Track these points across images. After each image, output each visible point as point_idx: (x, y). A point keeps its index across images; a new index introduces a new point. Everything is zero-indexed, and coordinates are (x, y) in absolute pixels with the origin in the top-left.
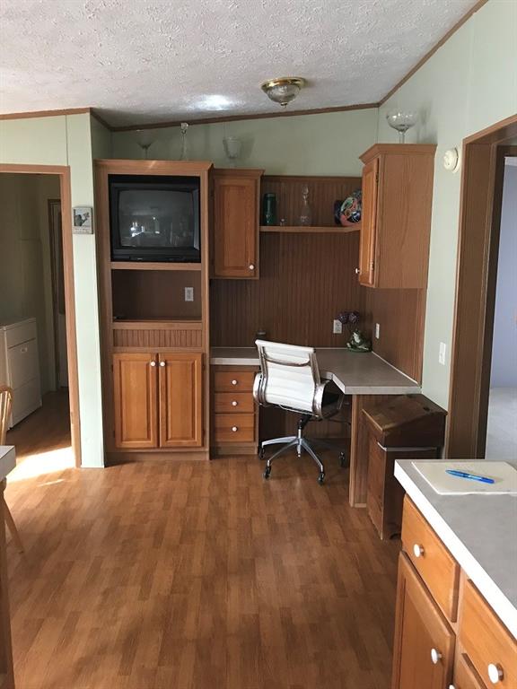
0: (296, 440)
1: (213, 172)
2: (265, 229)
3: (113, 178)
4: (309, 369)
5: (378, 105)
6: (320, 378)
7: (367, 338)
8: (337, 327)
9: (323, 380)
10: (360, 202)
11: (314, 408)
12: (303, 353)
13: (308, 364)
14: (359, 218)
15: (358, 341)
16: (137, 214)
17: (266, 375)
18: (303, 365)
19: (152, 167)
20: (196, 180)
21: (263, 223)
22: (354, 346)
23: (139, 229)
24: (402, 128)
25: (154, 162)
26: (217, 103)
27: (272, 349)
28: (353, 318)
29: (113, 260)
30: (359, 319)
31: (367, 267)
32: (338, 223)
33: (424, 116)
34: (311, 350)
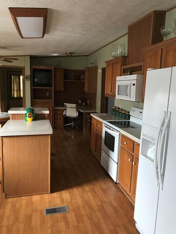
0: (72, 124)
1: (55, 69)
2: (65, 80)
3: (34, 69)
4: (75, 109)
5: (88, 56)
6: (77, 110)
7: (86, 104)
8: (80, 101)
9: (78, 111)
10: (85, 76)
11: (76, 116)
12: (74, 105)
13: (75, 108)
14: (84, 79)
15: (84, 104)
16: (36, 76)
17: (66, 110)
18: (74, 108)
19: (42, 67)
20: (51, 70)
21: (64, 79)
22: (83, 106)
23: (37, 80)
24: (92, 64)
25: (42, 66)
26: (56, 55)
27: (68, 105)
28: (83, 99)
29: (33, 86)
30: (84, 100)
31: (86, 89)
32: (80, 80)
33: (96, 61)
34: (76, 105)
